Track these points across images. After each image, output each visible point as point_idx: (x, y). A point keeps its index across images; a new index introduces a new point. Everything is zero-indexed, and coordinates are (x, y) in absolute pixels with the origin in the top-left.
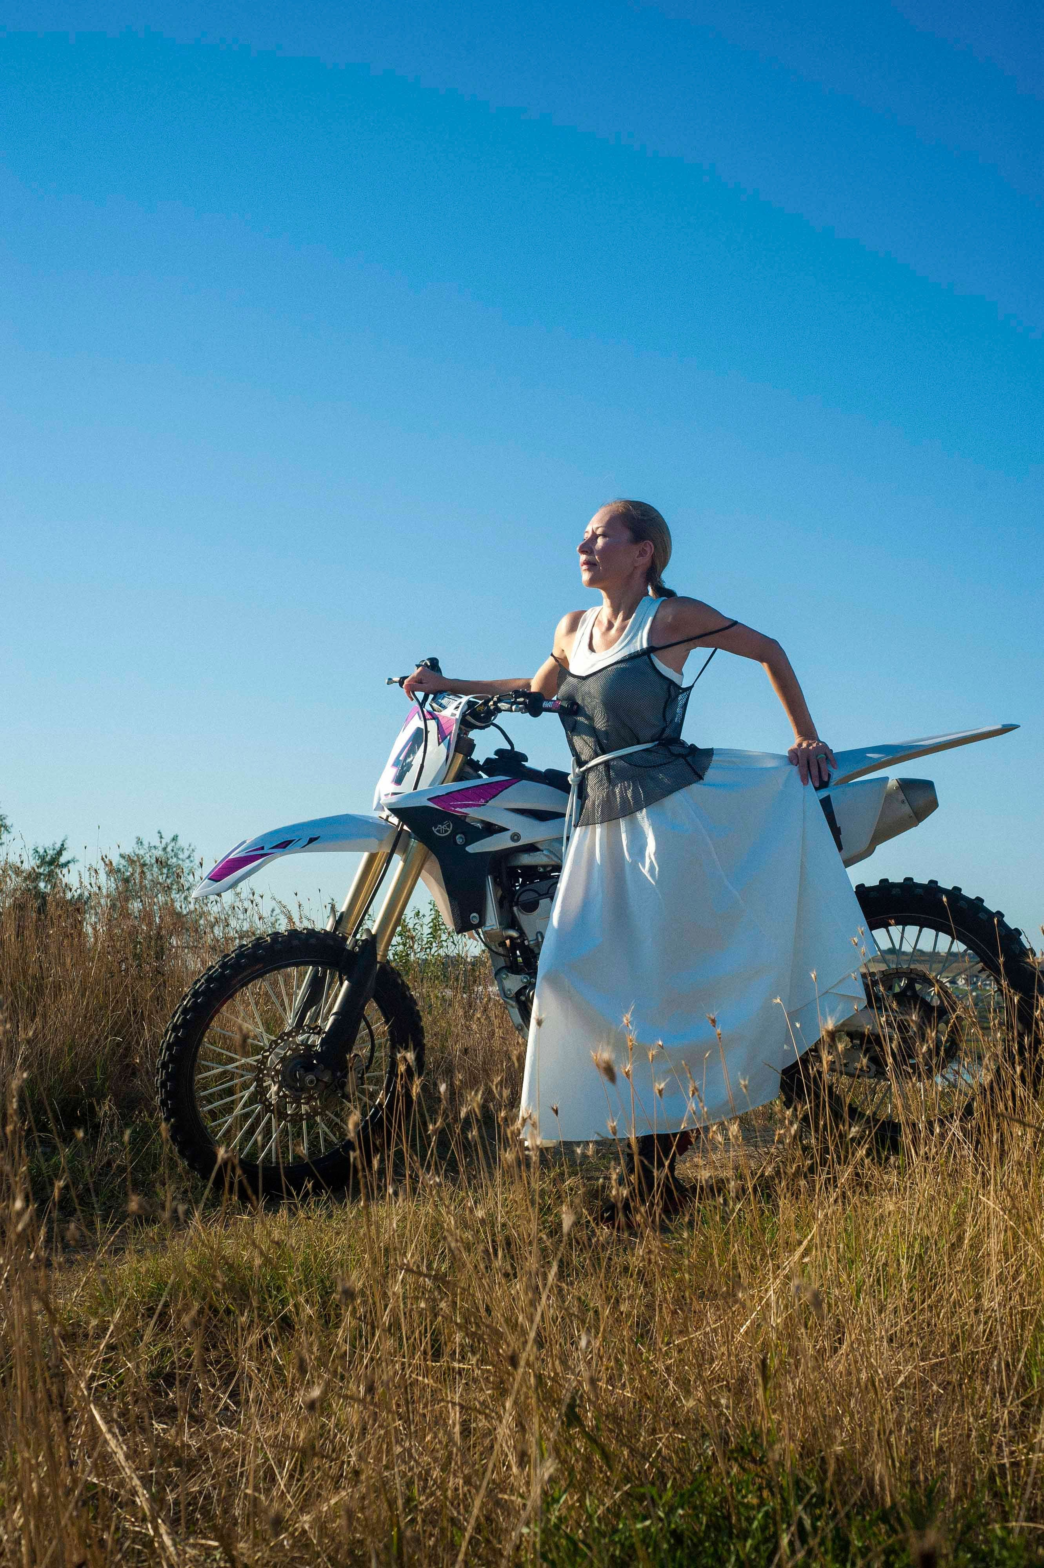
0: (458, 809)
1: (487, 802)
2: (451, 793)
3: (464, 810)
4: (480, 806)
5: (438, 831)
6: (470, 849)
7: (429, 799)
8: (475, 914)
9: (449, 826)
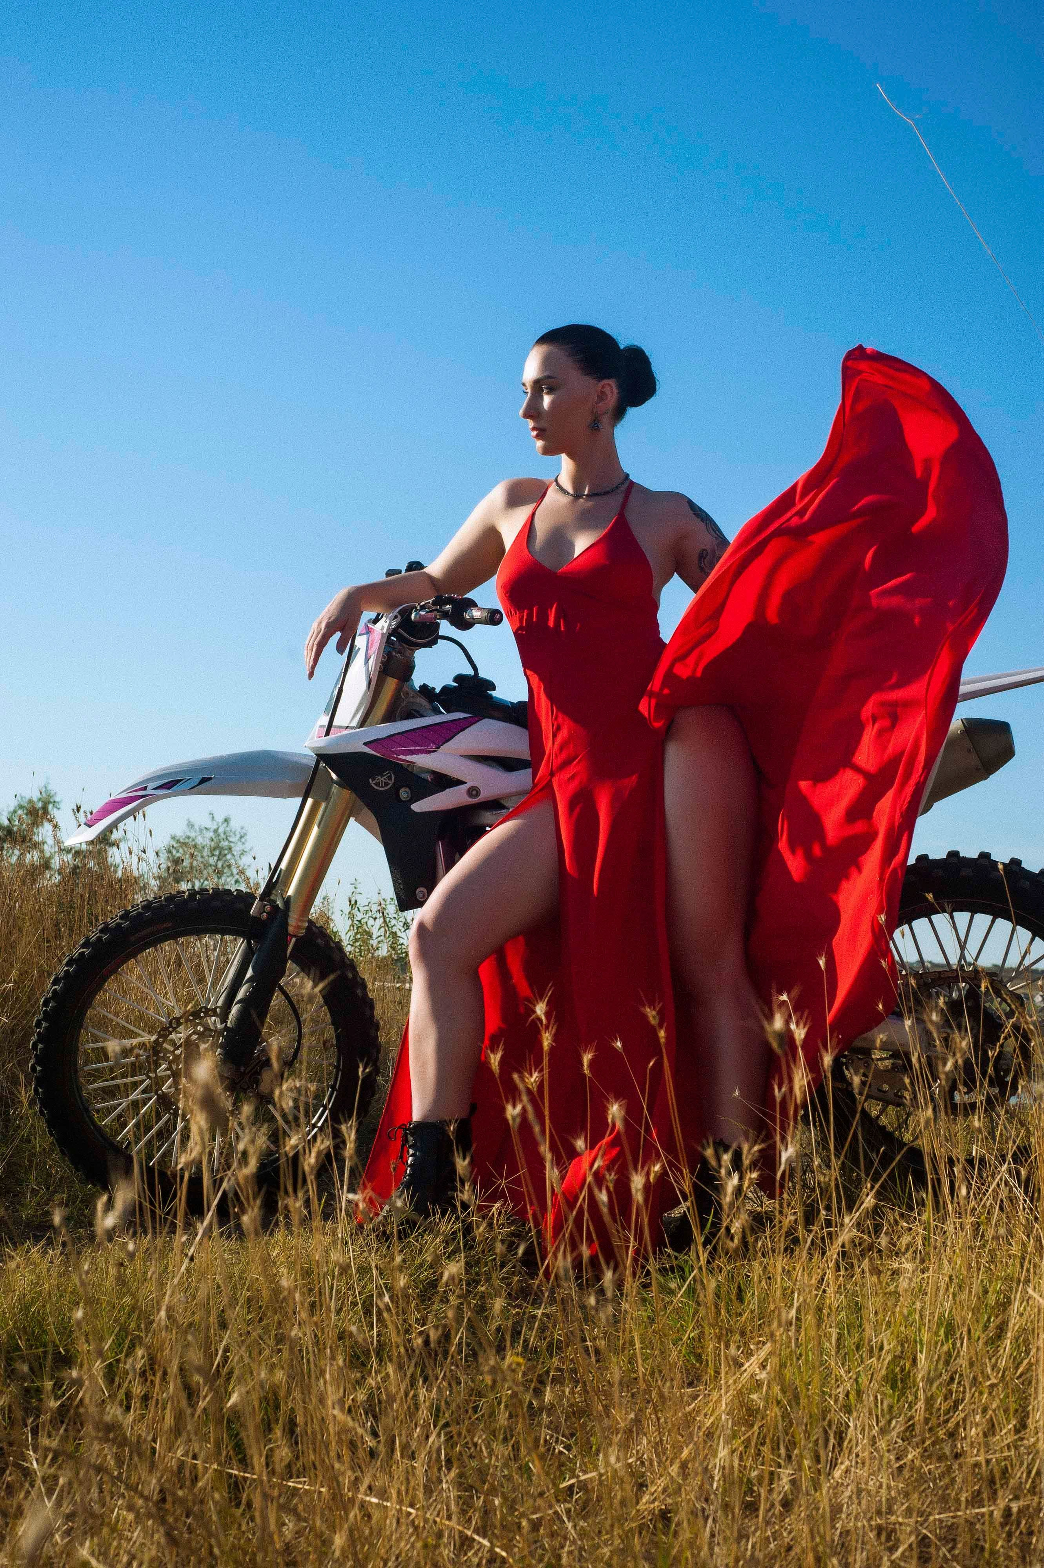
0: (401, 757)
1: (438, 747)
2: (393, 735)
3: (409, 758)
4: (429, 752)
5: (377, 784)
6: (417, 807)
7: (365, 744)
8: (422, 889)
9: (390, 778)
